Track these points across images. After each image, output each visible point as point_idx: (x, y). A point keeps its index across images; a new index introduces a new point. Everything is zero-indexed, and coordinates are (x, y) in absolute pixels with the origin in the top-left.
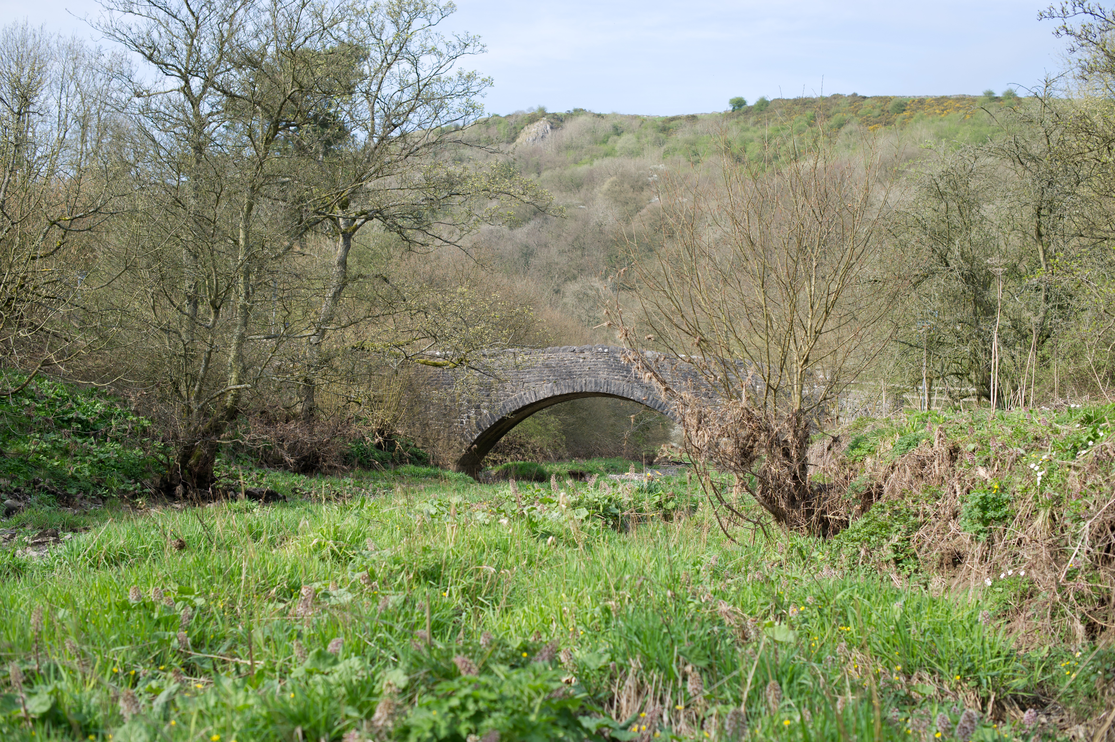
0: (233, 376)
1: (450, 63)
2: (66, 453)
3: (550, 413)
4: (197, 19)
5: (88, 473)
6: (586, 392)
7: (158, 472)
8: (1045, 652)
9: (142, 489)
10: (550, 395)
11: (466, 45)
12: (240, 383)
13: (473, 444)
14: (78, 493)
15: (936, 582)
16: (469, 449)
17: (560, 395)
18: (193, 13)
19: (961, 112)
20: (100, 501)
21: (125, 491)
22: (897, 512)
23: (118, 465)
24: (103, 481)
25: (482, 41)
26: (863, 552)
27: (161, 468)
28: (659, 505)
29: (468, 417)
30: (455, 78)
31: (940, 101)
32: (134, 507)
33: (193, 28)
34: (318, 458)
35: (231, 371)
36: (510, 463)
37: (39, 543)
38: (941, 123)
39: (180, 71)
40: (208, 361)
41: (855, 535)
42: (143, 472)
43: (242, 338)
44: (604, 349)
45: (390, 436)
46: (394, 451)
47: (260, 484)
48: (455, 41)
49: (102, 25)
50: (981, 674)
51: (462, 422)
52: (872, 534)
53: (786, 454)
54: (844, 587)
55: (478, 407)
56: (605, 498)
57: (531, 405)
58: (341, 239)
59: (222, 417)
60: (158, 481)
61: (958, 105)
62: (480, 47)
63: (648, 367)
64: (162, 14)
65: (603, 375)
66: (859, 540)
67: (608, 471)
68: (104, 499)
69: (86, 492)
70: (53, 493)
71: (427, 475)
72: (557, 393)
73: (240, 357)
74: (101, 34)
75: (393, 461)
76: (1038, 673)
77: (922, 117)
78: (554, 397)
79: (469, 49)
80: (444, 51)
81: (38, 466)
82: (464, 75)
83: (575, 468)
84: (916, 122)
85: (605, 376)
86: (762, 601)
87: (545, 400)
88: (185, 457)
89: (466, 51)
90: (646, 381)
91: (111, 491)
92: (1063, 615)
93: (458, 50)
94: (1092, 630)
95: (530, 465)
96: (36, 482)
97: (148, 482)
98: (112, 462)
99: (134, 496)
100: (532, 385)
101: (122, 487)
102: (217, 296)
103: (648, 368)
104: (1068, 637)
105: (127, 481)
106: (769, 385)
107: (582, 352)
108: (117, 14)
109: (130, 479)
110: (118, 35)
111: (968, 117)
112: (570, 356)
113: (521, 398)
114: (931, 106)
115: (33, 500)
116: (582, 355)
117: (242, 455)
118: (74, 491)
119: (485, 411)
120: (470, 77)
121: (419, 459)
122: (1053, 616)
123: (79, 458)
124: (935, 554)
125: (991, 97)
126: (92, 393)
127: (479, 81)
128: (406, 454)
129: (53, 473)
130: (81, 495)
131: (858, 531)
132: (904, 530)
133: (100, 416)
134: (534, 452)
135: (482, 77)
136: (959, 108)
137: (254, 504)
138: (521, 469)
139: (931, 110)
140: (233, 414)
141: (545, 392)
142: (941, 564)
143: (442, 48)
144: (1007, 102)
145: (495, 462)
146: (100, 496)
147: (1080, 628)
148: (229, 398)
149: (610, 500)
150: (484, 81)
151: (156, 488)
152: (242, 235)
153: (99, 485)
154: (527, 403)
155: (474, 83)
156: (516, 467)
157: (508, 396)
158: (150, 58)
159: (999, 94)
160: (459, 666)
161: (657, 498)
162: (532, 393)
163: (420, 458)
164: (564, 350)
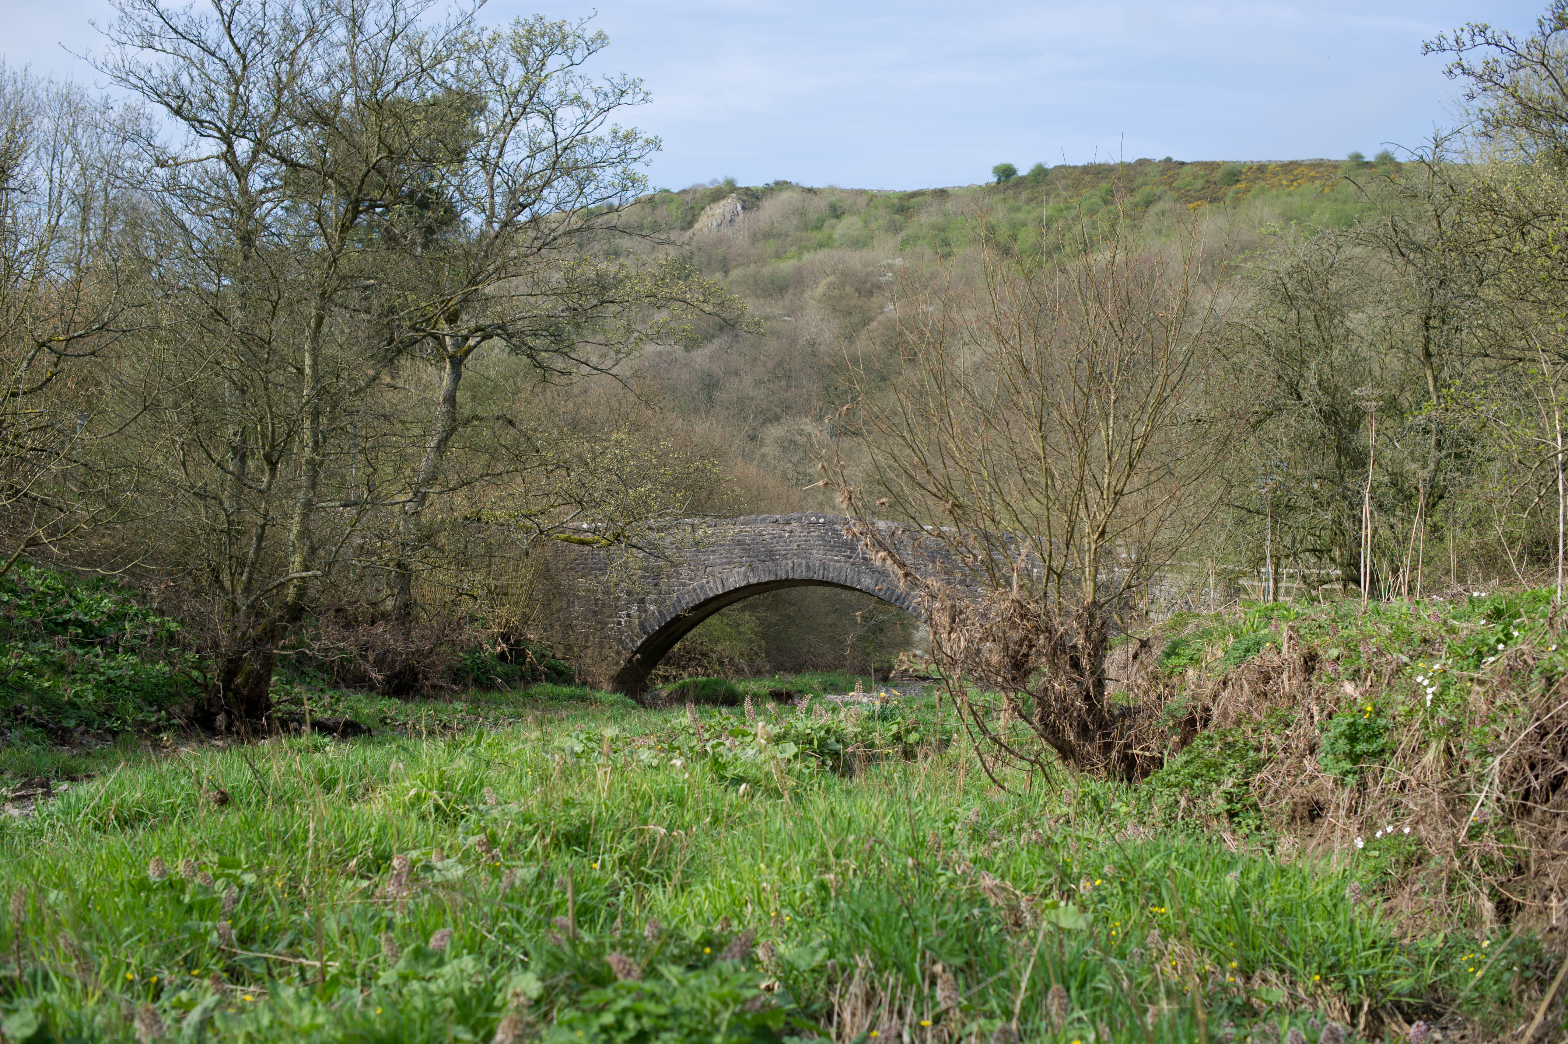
0: (297, 559)
1: (601, 118)
2: (60, 669)
3: (743, 610)
4: (244, 57)
5: (91, 698)
6: (793, 580)
7: (191, 695)
8: (1439, 941)
9: (168, 720)
10: (743, 584)
11: (623, 92)
12: (307, 569)
13: (635, 653)
14: (78, 725)
15: (1287, 843)
16: (630, 661)
17: (758, 584)
18: (238, 50)
19: (1318, 183)
20: (109, 737)
21: (144, 723)
22: (1230, 745)
23: (135, 686)
24: (114, 708)
25: (645, 87)
26: (1183, 802)
27: (195, 691)
28: (897, 737)
29: (629, 615)
30: (608, 138)
31: (1289, 167)
32: (157, 745)
33: (238, 70)
34: (417, 674)
35: (294, 553)
36: (688, 680)
37: (23, 796)
38: (1290, 199)
39: (219, 130)
40: (260, 538)
41: (1172, 778)
42: (170, 695)
43: (309, 506)
44: (818, 518)
45: (518, 643)
46: (524, 663)
47: (335, 711)
48: (607, 87)
49: (110, 66)
50: (1349, 973)
51: (619, 623)
52: (1196, 776)
53: (1075, 664)
54: (1158, 851)
55: (642, 601)
56: (821, 728)
57: (717, 597)
58: (448, 366)
59: (282, 618)
60: (191, 708)
61: (1312, 173)
62: (642, 95)
63: (880, 544)
64: (194, 50)
65: (817, 555)
66: (1177, 786)
67: (825, 690)
68: (114, 734)
69: (89, 724)
70: (42, 726)
71: (571, 698)
72: (753, 581)
73: (305, 533)
74: (109, 79)
75: (522, 678)
76: (1430, 970)
77: (1263, 191)
78: (749, 587)
79: (626, 99)
80: (592, 101)
81: (21, 687)
82: (620, 134)
83: (779, 686)
84: (1255, 197)
85: (820, 556)
86: (1041, 872)
87: (737, 590)
88: (229, 674)
89: (622, 101)
90: (878, 563)
91: (125, 722)
92: (1464, 888)
93: (612, 99)
94: (1504, 909)
95: (716, 683)
96: (18, 711)
97: (176, 709)
98: (126, 682)
99: (158, 730)
100: (717, 569)
101: (140, 717)
102: (273, 447)
103: (881, 546)
104: (1472, 919)
105: (146, 709)
106: (1050, 568)
107: (788, 523)
108: (132, 51)
109: (151, 705)
110: (133, 79)
111: (1327, 190)
112: (770, 528)
113: (702, 587)
114: (1275, 174)
115: (14, 735)
116: (787, 528)
117: (310, 670)
118: (72, 723)
119: (652, 607)
120: (629, 138)
121: (559, 676)
122: (1450, 891)
123: (78, 676)
124: (1284, 803)
125: (1358, 162)
126: (98, 585)
127: (641, 142)
128: (541, 668)
129: (42, 697)
130: (82, 728)
131: (1177, 772)
132: (1240, 771)
133: (109, 617)
134: (721, 664)
135: (645, 136)
136: (1313, 179)
137: (327, 740)
138: (703, 688)
139: (1275, 180)
140: (296, 612)
141: (736, 579)
142: (1293, 818)
143: (588, 96)
144: (1381, 169)
145: (666, 679)
146: (109, 730)
147: (1488, 907)
148: (291, 591)
149: (828, 731)
150: (648, 142)
151: (188, 718)
152: (308, 361)
153: (107, 714)
154: (711, 595)
155: (634, 146)
156: (696, 685)
157: (684, 585)
158: (178, 112)
159: (1370, 157)
160: (615, 968)
161: (895, 728)
162: (718, 581)
163: (560, 673)
164: (763, 521)
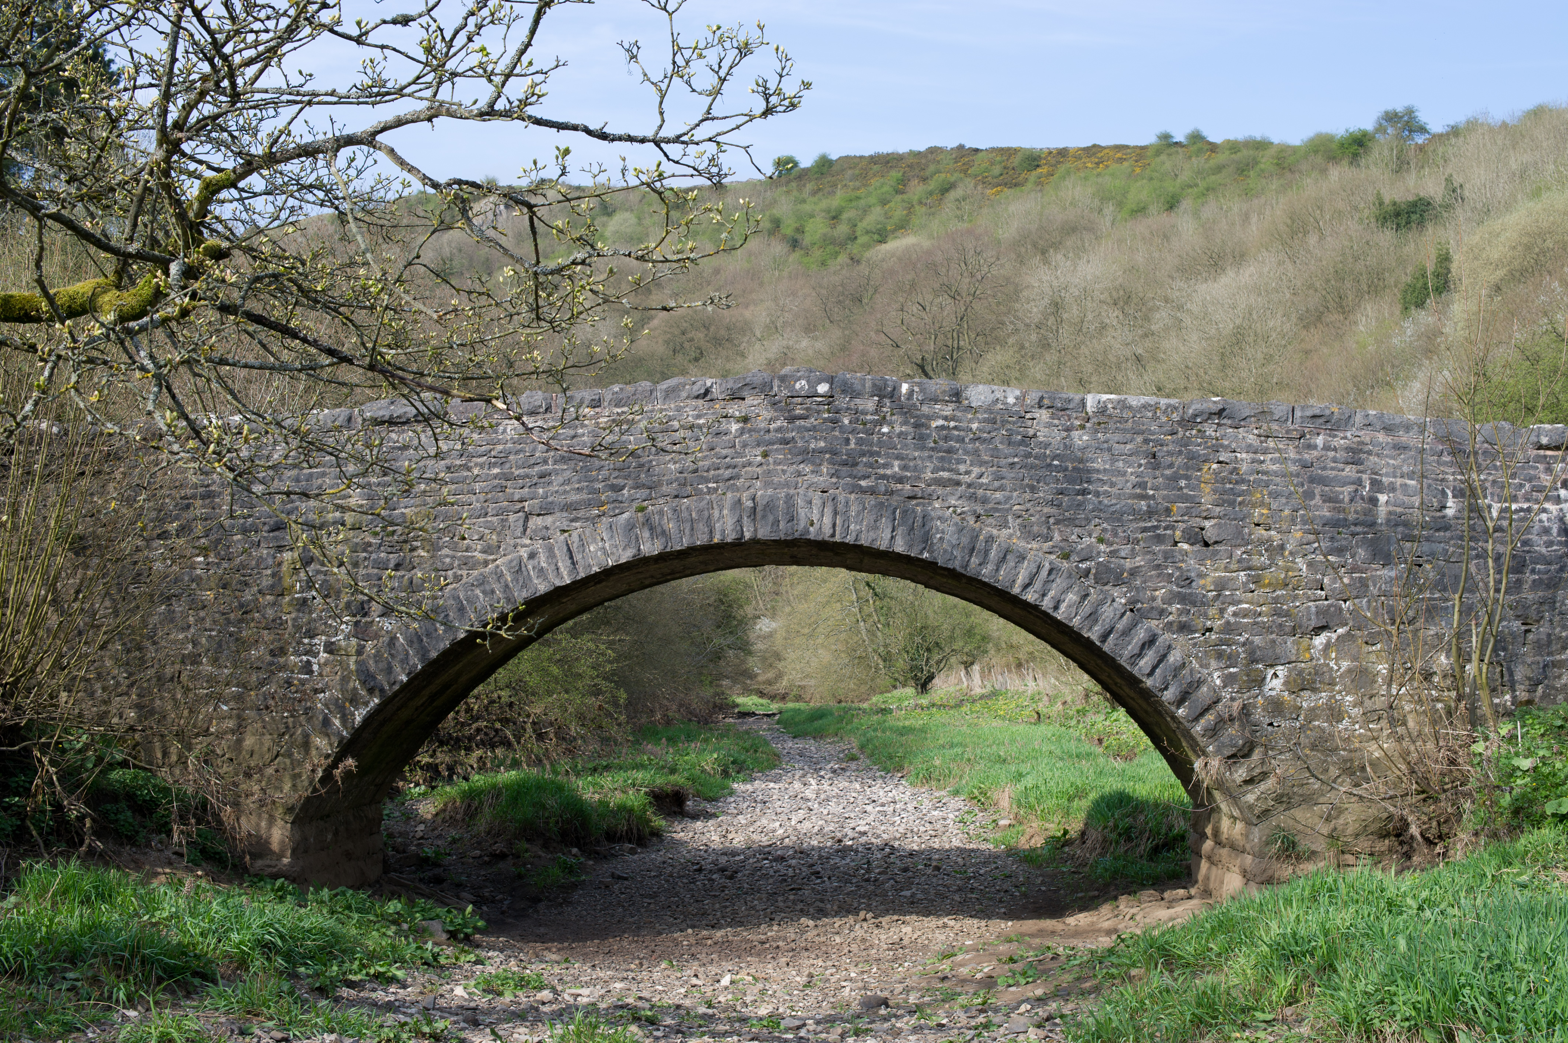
10: (626, 556)
13: (339, 758)
16: (327, 774)
17: (662, 557)
19: (1126, 164)
29: (331, 648)
31: (1092, 151)
38: (1100, 180)
44: (813, 384)
55: (362, 610)
61: (1119, 155)
65: (816, 477)
72: (650, 547)
78: (639, 563)
95: (540, 786)
100: (556, 522)
107: (736, 397)
111: (1138, 170)
112: (691, 412)
113: (519, 569)
114: (1078, 158)
116: (735, 409)
119: (390, 625)
125: (1167, 143)
134: (541, 737)
136: (1121, 160)
139: (1079, 164)
141: (606, 545)
144: (1194, 148)
154: (542, 588)
156: (496, 791)
157: (473, 566)
159: (1179, 137)
162: (560, 553)
164: (669, 394)
